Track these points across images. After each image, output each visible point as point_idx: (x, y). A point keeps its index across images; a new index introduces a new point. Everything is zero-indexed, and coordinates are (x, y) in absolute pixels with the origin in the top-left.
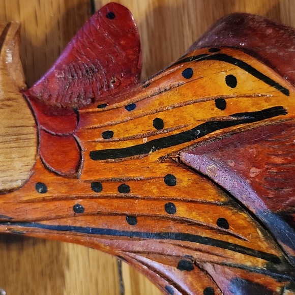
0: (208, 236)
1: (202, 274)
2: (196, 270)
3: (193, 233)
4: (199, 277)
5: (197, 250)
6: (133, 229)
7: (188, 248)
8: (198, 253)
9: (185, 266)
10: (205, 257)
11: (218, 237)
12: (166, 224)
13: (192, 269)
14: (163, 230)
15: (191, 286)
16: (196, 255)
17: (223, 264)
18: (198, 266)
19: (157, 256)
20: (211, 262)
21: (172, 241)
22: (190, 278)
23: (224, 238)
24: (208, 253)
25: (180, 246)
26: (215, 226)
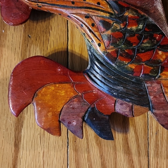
0: (94, 7)
1: (92, 19)
2: (90, 18)
3: (90, 7)
4: (91, 20)
5: (91, 12)
6: (73, 5)
7: (88, 11)
8: (91, 13)
9: (87, 17)
10: (93, 14)
11: (97, 8)
12: (83, 4)
13: (89, 18)
14: (82, 6)
15: (88, 23)
16: (90, 13)
17: (98, 16)
18: (91, 17)
19: (79, 14)
20: (95, 16)
21: (84, 9)
22: (88, 20)
23: (99, 8)
24: (94, 12)
25: (86, 11)
26: (96, 4)
